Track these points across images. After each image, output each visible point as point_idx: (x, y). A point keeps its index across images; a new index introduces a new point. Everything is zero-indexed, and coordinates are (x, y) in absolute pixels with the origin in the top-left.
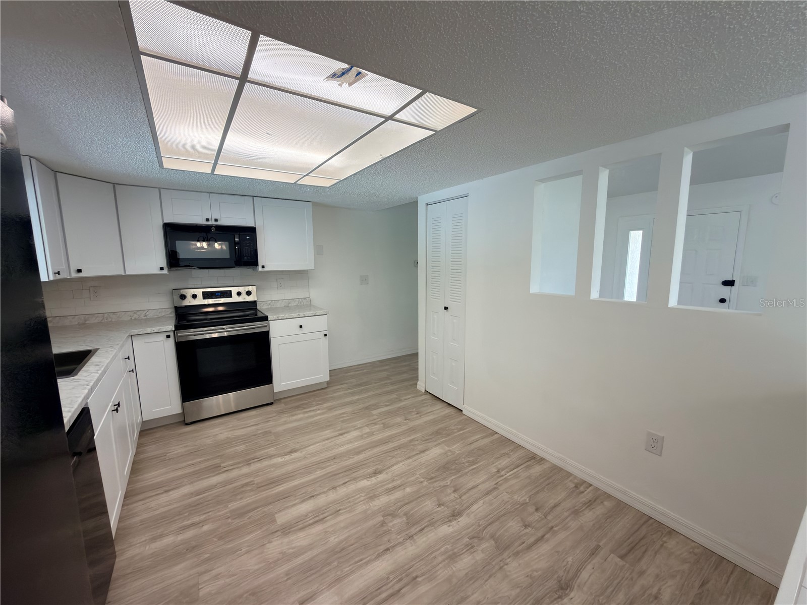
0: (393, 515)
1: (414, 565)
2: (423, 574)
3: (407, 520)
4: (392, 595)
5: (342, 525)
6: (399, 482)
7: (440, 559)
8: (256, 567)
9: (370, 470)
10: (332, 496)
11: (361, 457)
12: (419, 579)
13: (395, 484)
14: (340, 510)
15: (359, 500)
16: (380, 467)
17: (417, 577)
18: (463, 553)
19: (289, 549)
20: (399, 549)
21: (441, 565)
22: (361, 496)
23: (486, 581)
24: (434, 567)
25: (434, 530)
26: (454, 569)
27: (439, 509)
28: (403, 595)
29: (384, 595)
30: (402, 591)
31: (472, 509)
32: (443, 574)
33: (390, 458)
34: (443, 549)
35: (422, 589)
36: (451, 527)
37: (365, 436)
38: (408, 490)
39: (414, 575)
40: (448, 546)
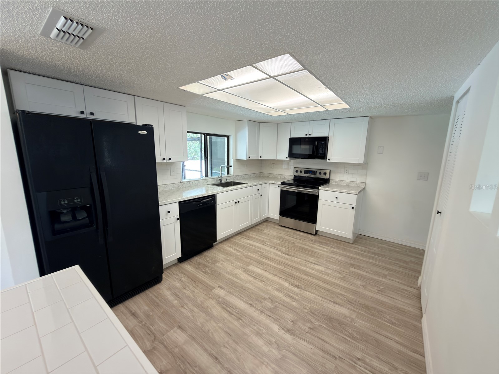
0: (272, 301)
1: (247, 317)
2: (243, 322)
3: (272, 308)
4: (229, 312)
5: (257, 285)
6: (297, 298)
7: (255, 328)
8: (229, 270)
9: (297, 283)
10: (271, 277)
11: (304, 277)
12: (240, 321)
13: (295, 296)
14: (264, 281)
15: (274, 286)
16: (303, 286)
17: (241, 319)
18: (264, 339)
19: (238, 275)
20: (254, 309)
21: (251, 329)
22: (276, 286)
23: (250, 354)
24: (249, 326)
25: (272, 322)
26: (252, 336)
27: (290, 322)
28: (231, 316)
29: (229, 309)
30: (232, 315)
31: (301, 341)
32: (247, 331)
33: (314, 288)
34: (262, 329)
35: (236, 323)
36: (279, 331)
37: (324, 273)
38: (294, 303)
39: (242, 318)
40: (264, 331)
